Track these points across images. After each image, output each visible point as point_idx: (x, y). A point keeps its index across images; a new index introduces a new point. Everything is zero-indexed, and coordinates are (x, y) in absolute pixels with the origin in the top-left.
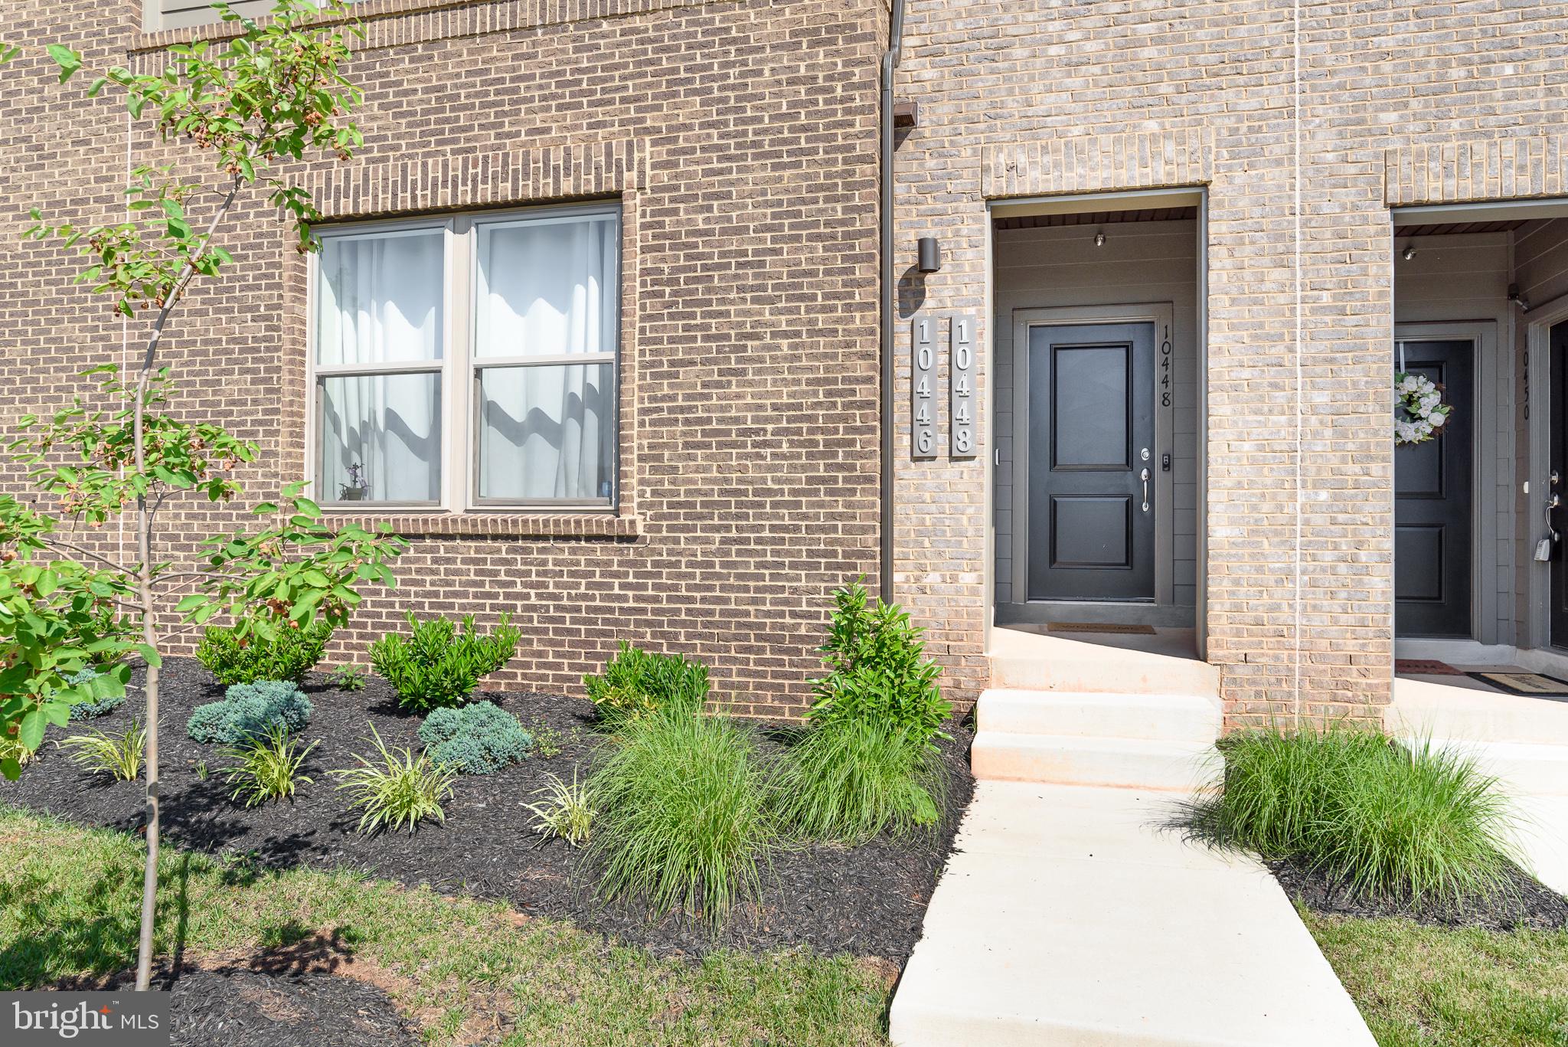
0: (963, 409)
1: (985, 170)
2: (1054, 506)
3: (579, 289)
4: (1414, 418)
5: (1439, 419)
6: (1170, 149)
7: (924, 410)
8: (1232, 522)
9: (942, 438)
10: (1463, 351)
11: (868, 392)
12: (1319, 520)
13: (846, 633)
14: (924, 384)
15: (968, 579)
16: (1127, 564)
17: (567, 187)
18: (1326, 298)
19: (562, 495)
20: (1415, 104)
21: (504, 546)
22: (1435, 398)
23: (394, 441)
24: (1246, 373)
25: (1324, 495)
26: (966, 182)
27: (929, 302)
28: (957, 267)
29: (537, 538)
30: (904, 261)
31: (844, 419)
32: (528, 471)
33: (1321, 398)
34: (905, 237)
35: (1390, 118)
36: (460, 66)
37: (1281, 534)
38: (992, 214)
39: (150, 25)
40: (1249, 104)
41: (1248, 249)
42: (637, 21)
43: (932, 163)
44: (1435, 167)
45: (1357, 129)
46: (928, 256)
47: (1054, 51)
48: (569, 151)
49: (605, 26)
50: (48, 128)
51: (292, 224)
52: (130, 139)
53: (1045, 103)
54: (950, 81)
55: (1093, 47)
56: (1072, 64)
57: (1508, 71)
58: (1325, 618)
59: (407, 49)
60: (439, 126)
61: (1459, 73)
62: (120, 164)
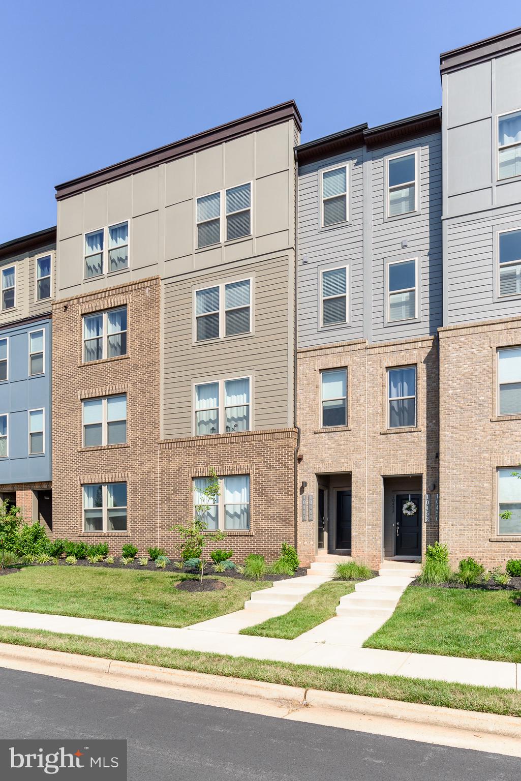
0: (311, 512)
1: (315, 468)
3: (243, 489)
5: (415, 511)
6: (345, 465)
7: (304, 512)
8: (356, 532)
9: (307, 517)
10: (420, 496)
11: (292, 510)
12: (370, 531)
14: (304, 508)
15: (312, 543)
17: (240, 472)
18: (371, 492)
19: (240, 528)
20: (385, 458)
21: (230, 537)
23: (209, 518)
24: (358, 505)
25: (370, 527)
26: (311, 470)
27: (305, 492)
28: (310, 486)
29: (236, 536)
30: (299, 486)
31: (287, 514)
32: (234, 524)
33: (370, 510)
34: (300, 479)
35: (382, 460)
36: (220, 449)
37: (363, 534)
38: (317, 475)
39: (162, 438)
40: (359, 457)
41: (358, 483)
42: (252, 442)
43: (305, 466)
44: (389, 469)
45: (376, 461)
46: (304, 484)
47: (326, 446)
48: (240, 466)
49: (247, 443)
50: (142, 458)
51: (190, 477)
52: (158, 460)
53: (325, 456)
54: (308, 451)
55: (333, 445)
56: (330, 449)
57: (400, 452)
58: (370, 549)
59: (211, 445)
60: (217, 460)
61: (392, 452)
62: (156, 465)
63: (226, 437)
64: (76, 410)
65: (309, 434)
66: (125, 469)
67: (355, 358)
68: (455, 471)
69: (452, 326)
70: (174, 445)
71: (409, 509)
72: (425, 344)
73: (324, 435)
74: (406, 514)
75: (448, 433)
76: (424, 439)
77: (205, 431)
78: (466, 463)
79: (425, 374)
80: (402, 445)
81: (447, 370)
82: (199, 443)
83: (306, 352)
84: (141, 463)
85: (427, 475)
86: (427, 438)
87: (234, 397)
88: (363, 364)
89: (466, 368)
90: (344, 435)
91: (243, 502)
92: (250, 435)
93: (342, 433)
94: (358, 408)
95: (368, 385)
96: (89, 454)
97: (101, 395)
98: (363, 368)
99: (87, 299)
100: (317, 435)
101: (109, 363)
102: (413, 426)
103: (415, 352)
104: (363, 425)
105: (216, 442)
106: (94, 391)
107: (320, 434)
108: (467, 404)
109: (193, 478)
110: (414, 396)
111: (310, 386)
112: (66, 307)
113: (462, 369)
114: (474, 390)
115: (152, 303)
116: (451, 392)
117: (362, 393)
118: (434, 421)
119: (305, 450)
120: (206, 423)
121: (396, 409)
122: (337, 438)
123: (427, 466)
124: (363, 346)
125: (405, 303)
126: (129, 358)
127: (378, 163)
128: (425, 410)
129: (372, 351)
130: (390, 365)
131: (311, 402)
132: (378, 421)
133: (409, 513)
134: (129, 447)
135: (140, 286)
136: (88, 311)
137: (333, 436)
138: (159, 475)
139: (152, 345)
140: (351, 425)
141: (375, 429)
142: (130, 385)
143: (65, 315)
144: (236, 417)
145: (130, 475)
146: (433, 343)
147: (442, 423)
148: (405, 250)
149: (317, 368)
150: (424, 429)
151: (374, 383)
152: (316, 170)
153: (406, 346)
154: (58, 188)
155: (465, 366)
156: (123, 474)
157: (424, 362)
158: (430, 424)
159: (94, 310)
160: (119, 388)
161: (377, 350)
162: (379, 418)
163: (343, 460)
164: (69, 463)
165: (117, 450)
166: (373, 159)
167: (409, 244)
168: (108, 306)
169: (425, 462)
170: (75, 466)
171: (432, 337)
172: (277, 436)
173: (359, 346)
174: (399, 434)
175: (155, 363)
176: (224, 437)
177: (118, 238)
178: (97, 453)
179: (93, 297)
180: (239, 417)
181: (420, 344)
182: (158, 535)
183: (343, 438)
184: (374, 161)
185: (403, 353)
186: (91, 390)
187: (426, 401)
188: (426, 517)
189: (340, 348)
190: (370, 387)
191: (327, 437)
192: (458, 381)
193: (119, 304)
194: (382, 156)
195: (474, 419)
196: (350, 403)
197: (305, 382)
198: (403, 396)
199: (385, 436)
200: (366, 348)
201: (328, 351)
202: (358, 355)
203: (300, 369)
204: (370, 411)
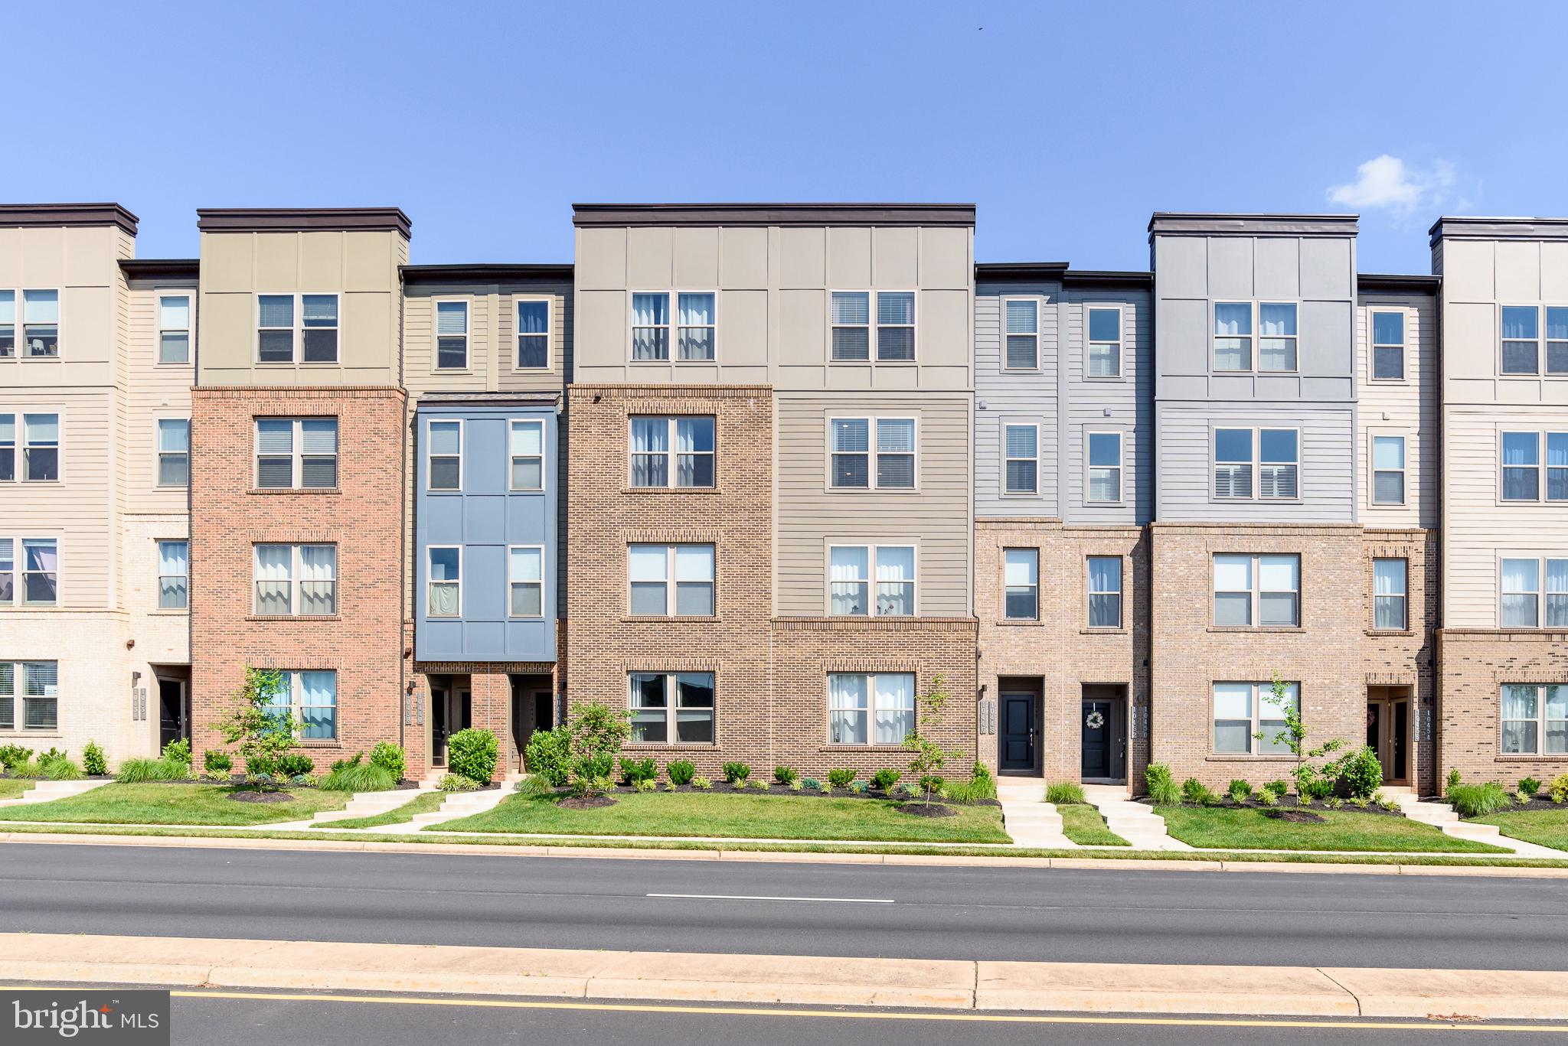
0: (992, 723)
1: (997, 669)
2: (1008, 744)
4: (1097, 722)
5: (1102, 723)
6: (1037, 667)
7: (983, 723)
8: (1050, 748)
9: (987, 729)
10: (1108, 705)
11: (973, 720)
12: (1067, 748)
13: (975, 770)
14: (983, 717)
15: (993, 761)
16: (1027, 759)
17: (902, 669)
18: (1068, 701)
20: (1086, 661)
21: (886, 754)
22: (1101, 718)
24: (1052, 717)
25: (1068, 743)
26: (993, 671)
27: (984, 698)
28: (991, 690)
29: (895, 752)
30: (980, 688)
31: (969, 726)
32: (884, 735)
33: (1067, 722)
34: (980, 684)
35: (1081, 664)
36: (871, 636)
37: (1059, 751)
38: (999, 678)
39: (775, 615)
40: (1053, 658)
41: (1053, 690)
42: (919, 632)
43: (984, 665)
44: (1090, 675)
45: (1074, 665)
46: (984, 688)
47: (1013, 642)
48: (904, 660)
49: (911, 632)
50: (744, 639)
51: (825, 672)
52: (771, 644)
53: (1010, 654)
54: (989, 647)
55: (1021, 642)
56: (1017, 646)
57: (1103, 656)
58: (1067, 769)
59: (858, 630)
60: (866, 650)
61: (1094, 655)
62: (769, 651)
63: (882, 622)
64: (618, 559)
65: (989, 625)
66: (712, 653)
67: (1048, 539)
68: (1170, 683)
69: (1167, 521)
70: (799, 626)
71: (1095, 720)
72: (1132, 534)
73: (1009, 628)
74: (1091, 726)
75: (1162, 640)
76: (1130, 642)
77: (842, 610)
78: (1181, 675)
79: (1131, 569)
80: (1106, 648)
81: (1161, 571)
82: (840, 626)
83: (985, 522)
84: (741, 647)
85: (1134, 685)
86: (1134, 642)
87: (884, 568)
88: (1058, 548)
89: (1181, 570)
90: (1035, 631)
91: (899, 708)
92: (916, 622)
93: (1033, 628)
94: (1052, 600)
95: (1065, 573)
96: (643, 626)
97: (668, 539)
98: (1058, 552)
99: (641, 393)
100: (1000, 628)
101: (682, 496)
102: (1116, 627)
103: (1121, 542)
104: (1059, 621)
105: (865, 626)
106: (654, 533)
107: (1004, 627)
108: (1182, 610)
109: (828, 673)
110: (1119, 593)
111: (992, 565)
112: (597, 399)
113: (1177, 571)
114: (1189, 595)
115: (761, 421)
116: (1165, 595)
117: (1058, 582)
118: (1142, 624)
119: (984, 645)
120: (842, 598)
121: (1094, 605)
122: (1026, 634)
123: (1134, 674)
124: (1060, 526)
125: (1106, 481)
126: (720, 494)
127: (1076, 308)
128: (1132, 610)
129: (1070, 534)
130: (1092, 553)
131: (991, 586)
132: (1077, 617)
133: (1095, 726)
134: (720, 622)
135: (741, 393)
136: (643, 411)
137: (1021, 630)
138: (771, 666)
139: (760, 482)
140: (1044, 620)
141: (1073, 627)
142: (722, 534)
143: (595, 408)
144: (887, 595)
145: (722, 663)
146: (1141, 534)
147: (1156, 627)
148: (1107, 420)
149: (1001, 545)
150: (1130, 632)
151: (1072, 572)
152: (998, 294)
153: (1111, 534)
154: (578, 208)
155: (1180, 568)
156: (709, 660)
157: (1131, 555)
158: (1137, 627)
159: (654, 412)
160: (704, 535)
161: (1076, 534)
162: (1078, 614)
163: (1033, 661)
164: (603, 638)
165: (698, 624)
166: (1071, 301)
167: (1113, 414)
168: (680, 411)
169: (1131, 669)
170: (615, 643)
171: (1140, 528)
172: (955, 626)
173: (1054, 526)
174: (1102, 636)
175: (765, 508)
176: (878, 622)
177: (690, 311)
178: (659, 627)
179: (652, 393)
180: (891, 595)
181: (1126, 534)
182: (772, 749)
183: (1033, 634)
184: (1071, 305)
185: (1106, 541)
186: (649, 530)
187: (1132, 600)
188: (1133, 733)
189: (1030, 524)
190: (1067, 576)
191: (1013, 631)
192: (1173, 584)
193: (702, 411)
194: (1082, 301)
195: (1189, 627)
196: (1043, 593)
197: (984, 560)
198: (1102, 591)
199: (1085, 636)
200: (1063, 529)
201: (1015, 525)
202: (1053, 536)
203: (978, 541)
204: (1067, 605)
